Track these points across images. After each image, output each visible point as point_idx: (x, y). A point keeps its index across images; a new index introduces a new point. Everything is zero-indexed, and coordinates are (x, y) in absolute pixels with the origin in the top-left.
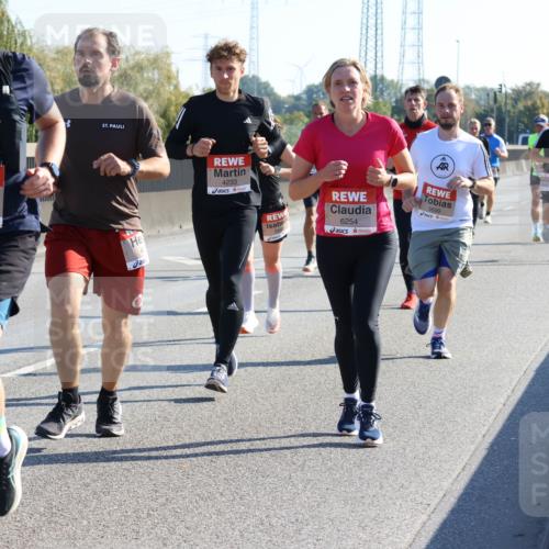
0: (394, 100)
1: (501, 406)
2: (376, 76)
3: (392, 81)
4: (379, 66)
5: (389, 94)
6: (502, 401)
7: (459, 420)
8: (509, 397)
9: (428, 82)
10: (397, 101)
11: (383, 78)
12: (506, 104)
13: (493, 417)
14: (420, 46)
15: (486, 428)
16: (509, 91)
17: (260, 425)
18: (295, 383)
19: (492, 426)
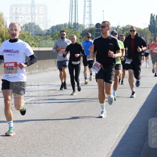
0: (82, 31)
1: (117, 137)
2: (75, 23)
3: (81, 25)
4: (76, 19)
5: (80, 29)
6: (118, 135)
7: (103, 143)
8: (120, 134)
9: (93, 25)
10: (82, 32)
11: (78, 24)
12: (120, 32)
13: (115, 141)
14: (90, 12)
15: (112, 145)
16: (121, 28)
17: (34, 145)
18: (46, 130)
19: (114, 144)
